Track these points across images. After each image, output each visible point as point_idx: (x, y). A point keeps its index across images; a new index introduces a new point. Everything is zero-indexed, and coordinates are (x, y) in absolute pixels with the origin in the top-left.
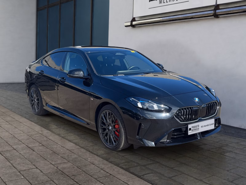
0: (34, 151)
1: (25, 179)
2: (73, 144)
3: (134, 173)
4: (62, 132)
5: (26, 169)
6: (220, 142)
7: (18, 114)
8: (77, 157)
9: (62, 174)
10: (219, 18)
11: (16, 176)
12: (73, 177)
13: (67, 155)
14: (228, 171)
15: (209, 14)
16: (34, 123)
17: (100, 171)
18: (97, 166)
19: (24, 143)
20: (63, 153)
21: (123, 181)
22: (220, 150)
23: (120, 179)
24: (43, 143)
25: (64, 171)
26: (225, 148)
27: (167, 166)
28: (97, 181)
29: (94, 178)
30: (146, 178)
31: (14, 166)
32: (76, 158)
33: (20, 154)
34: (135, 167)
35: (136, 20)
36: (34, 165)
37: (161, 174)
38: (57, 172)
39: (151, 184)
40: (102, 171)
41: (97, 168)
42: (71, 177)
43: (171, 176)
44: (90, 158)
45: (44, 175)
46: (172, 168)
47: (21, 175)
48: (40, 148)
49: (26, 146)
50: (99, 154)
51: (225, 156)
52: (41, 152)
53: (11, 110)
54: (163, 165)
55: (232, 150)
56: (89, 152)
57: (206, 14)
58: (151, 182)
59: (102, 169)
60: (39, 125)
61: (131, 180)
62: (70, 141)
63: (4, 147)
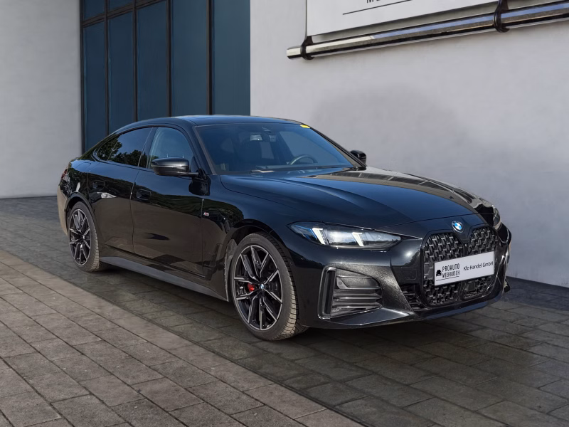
0: (83, 354)
1: (65, 421)
2: (173, 335)
3: (320, 399)
4: (148, 307)
5: (67, 397)
6: (519, 322)
7: (45, 270)
8: (185, 366)
9: (152, 407)
10: (509, 31)
11: (43, 415)
12: (176, 414)
13: (161, 362)
14: (539, 388)
15: (484, 22)
16: (83, 288)
17: (239, 398)
18: (232, 384)
19: (58, 335)
20: (152, 358)
21: (294, 420)
22: (519, 340)
23: (288, 413)
24: (103, 336)
25: (156, 399)
26: (530, 335)
27: (397, 380)
28: (233, 420)
29: (226, 413)
30: (348, 411)
31: (37, 391)
32: (182, 368)
33: (52, 362)
34: (321, 385)
35: (314, 41)
36: (85, 388)
37: (382, 400)
38: (138, 402)
39: (359, 423)
40: (244, 397)
41: (232, 389)
42: (172, 413)
43: (407, 403)
44: (216, 367)
45: (110, 410)
46: (408, 385)
47: (54, 411)
48: (98, 346)
49: (64, 343)
50: (236, 357)
51: (530, 354)
52: (101, 356)
53: (27, 260)
54: (387, 379)
55: (546, 339)
56: (212, 354)
57: (476, 24)
58: (359, 419)
59: (243, 392)
60: (94, 294)
61: (312, 416)
62: (167, 329)
63: (14, 347)
